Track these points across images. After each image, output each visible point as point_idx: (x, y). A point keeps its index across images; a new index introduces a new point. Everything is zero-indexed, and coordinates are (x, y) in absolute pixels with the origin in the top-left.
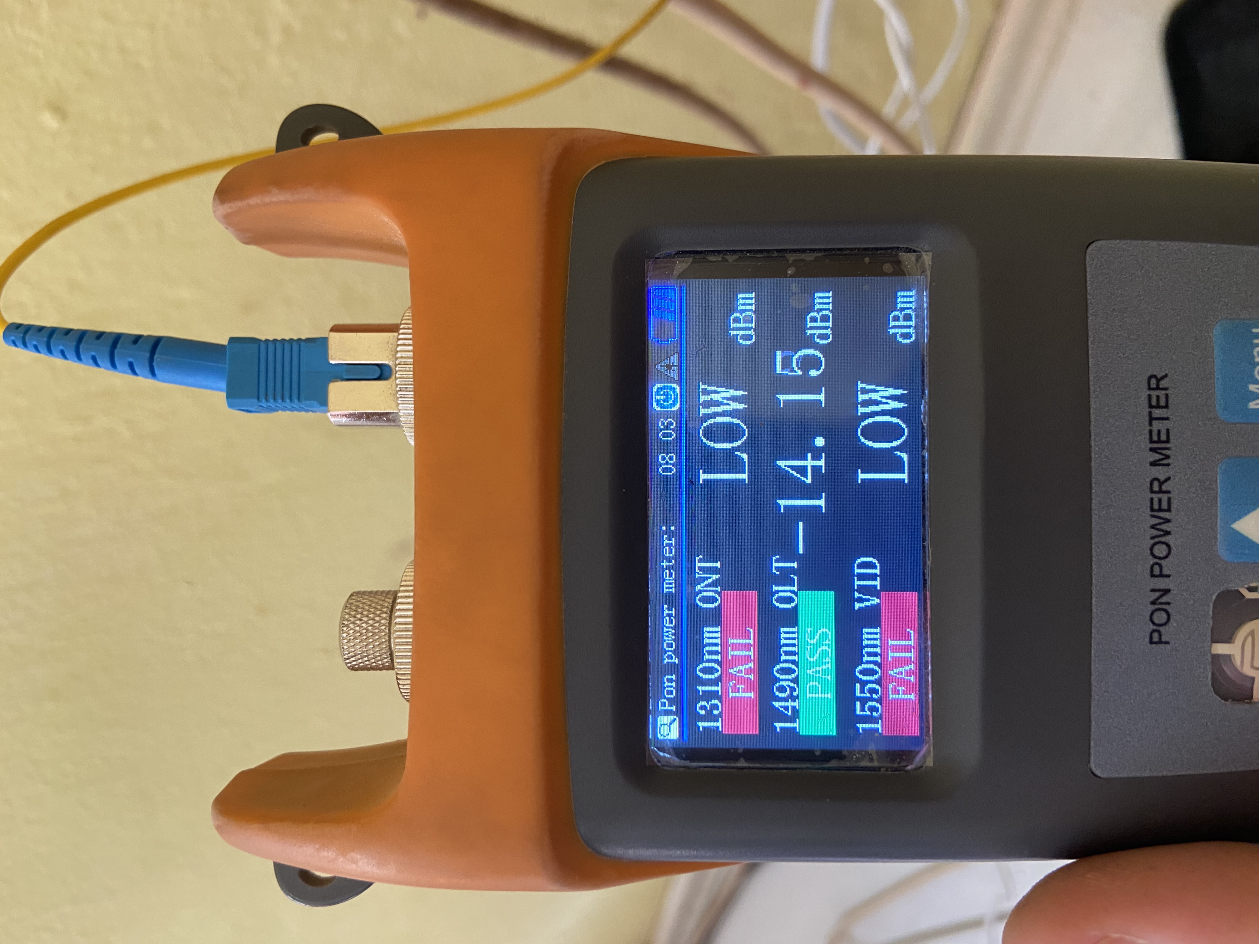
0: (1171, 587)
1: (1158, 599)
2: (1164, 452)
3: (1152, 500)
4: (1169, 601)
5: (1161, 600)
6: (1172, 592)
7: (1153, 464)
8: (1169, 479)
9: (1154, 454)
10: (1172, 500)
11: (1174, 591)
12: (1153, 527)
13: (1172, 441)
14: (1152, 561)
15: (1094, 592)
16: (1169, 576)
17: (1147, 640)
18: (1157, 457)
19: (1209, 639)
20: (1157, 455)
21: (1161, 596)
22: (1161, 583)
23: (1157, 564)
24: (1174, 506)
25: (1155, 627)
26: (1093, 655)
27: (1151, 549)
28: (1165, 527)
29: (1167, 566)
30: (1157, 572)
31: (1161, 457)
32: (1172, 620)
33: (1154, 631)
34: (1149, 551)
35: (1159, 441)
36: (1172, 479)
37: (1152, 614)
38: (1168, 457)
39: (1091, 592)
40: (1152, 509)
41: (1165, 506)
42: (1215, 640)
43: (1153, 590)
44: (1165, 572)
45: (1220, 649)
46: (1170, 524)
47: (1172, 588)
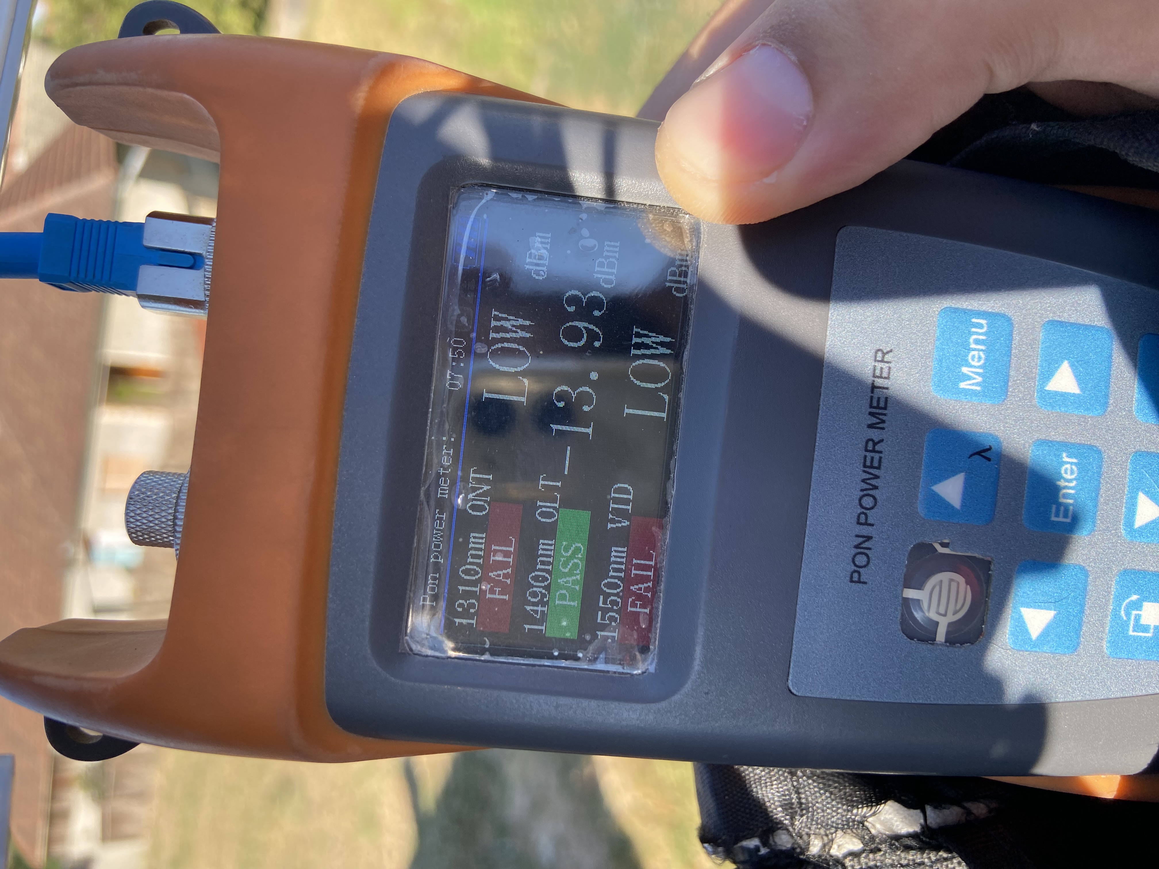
0: (874, 534)
1: (860, 544)
2: (881, 417)
3: (865, 457)
4: (870, 546)
5: (863, 545)
6: (874, 539)
7: (870, 426)
8: (882, 441)
9: (873, 418)
10: (883, 460)
11: (876, 538)
12: (863, 481)
13: (888, 408)
14: (860, 510)
15: (807, 532)
16: (872, 525)
17: (848, 579)
18: (875, 420)
19: (902, 583)
20: (875, 419)
21: (864, 542)
22: (865, 530)
23: (863, 513)
24: (883, 465)
25: (856, 568)
26: (800, 587)
27: (860, 500)
28: (874, 482)
29: (872, 516)
30: (862, 520)
31: (878, 421)
32: (871, 564)
33: (855, 571)
34: (857, 501)
35: (877, 407)
36: (885, 441)
37: (855, 556)
38: (883, 422)
39: (805, 532)
40: (865, 466)
41: (876, 464)
42: (907, 586)
43: (857, 536)
44: (870, 521)
45: (910, 593)
46: (878, 480)
47: (874, 536)
